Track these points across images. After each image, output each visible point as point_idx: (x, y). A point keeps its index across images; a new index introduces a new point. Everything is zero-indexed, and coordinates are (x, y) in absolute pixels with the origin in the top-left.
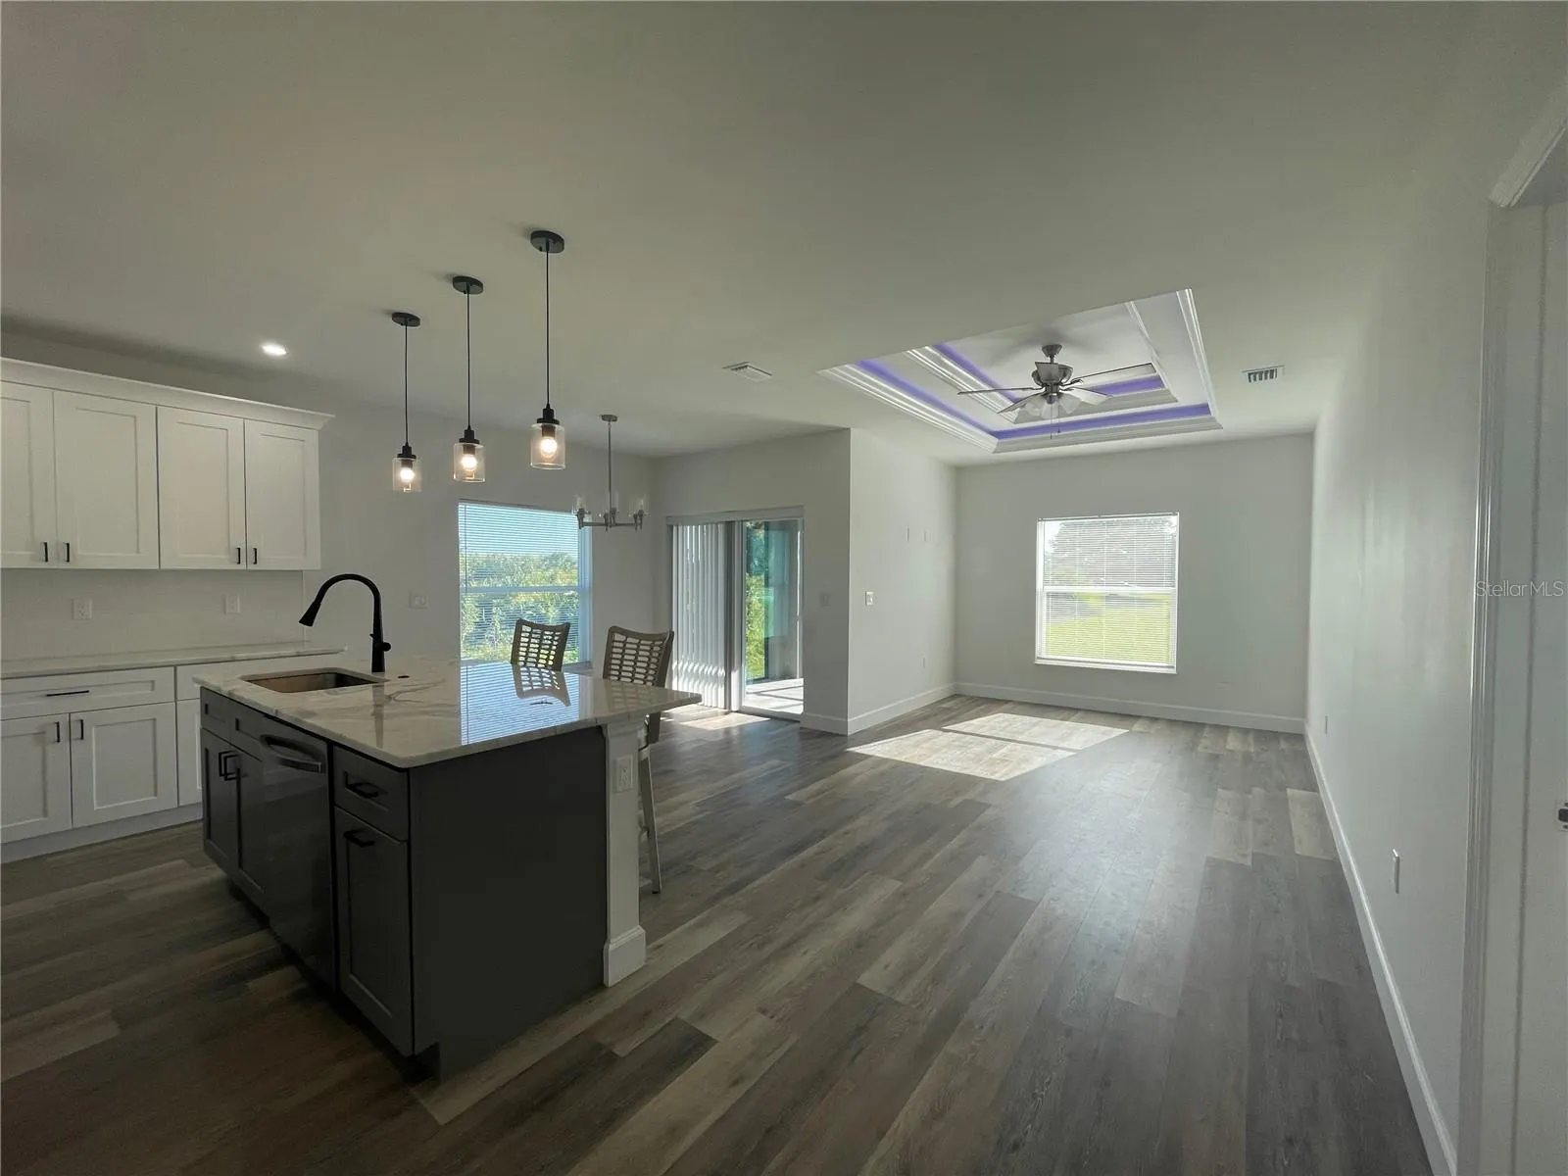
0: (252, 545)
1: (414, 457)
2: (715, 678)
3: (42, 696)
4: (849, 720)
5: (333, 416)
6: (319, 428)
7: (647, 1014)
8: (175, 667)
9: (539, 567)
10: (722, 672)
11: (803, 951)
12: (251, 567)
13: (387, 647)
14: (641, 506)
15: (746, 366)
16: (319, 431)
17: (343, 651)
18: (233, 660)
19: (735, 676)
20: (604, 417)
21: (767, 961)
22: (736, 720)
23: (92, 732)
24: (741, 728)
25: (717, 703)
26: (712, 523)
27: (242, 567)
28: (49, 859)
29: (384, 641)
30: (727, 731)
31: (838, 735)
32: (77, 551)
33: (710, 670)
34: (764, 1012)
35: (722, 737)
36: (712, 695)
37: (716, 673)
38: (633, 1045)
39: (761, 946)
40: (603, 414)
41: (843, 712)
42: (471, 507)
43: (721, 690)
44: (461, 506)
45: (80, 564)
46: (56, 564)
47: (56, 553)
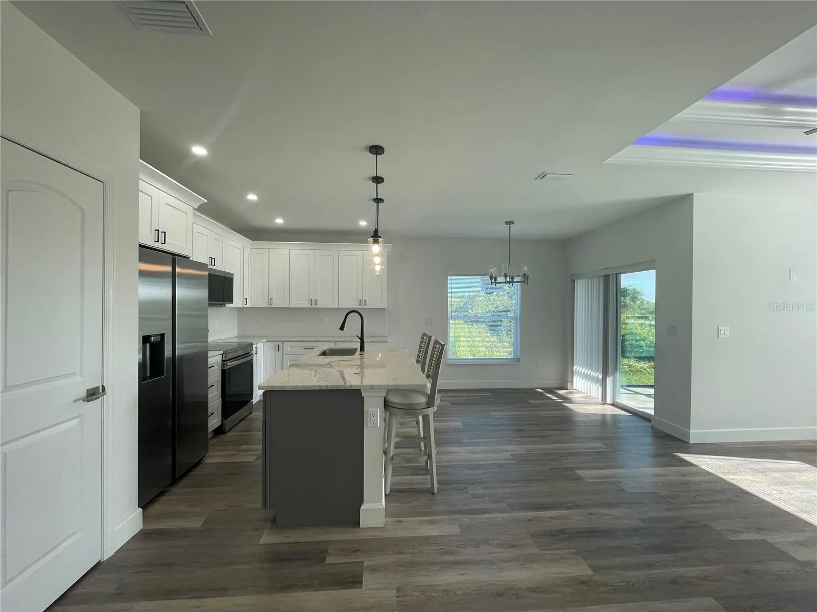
0: (364, 299)
2: (597, 380)
3: (303, 348)
4: (691, 431)
6: (387, 251)
7: (356, 551)
10: (601, 376)
11: (461, 572)
12: (364, 307)
14: (525, 271)
15: (546, 174)
19: (609, 380)
20: (507, 223)
21: (436, 564)
22: (610, 410)
24: (614, 415)
25: (598, 396)
26: (596, 277)
27: (361, 307)
30: (604, 415)
31: (680, 440)
32: (319, 302)
33: (594, 374)
34: (398, 590)
35: (600, 418)
36: (595, 391)
37: (598, 376)
38: (334, 561)
39: (445, 553)
40: (506, 221)
41: (688, 425)
43: (600, 389)
44: (449, 277)
45: (319, 306)
46: (314, 306)
47: (313, 302)
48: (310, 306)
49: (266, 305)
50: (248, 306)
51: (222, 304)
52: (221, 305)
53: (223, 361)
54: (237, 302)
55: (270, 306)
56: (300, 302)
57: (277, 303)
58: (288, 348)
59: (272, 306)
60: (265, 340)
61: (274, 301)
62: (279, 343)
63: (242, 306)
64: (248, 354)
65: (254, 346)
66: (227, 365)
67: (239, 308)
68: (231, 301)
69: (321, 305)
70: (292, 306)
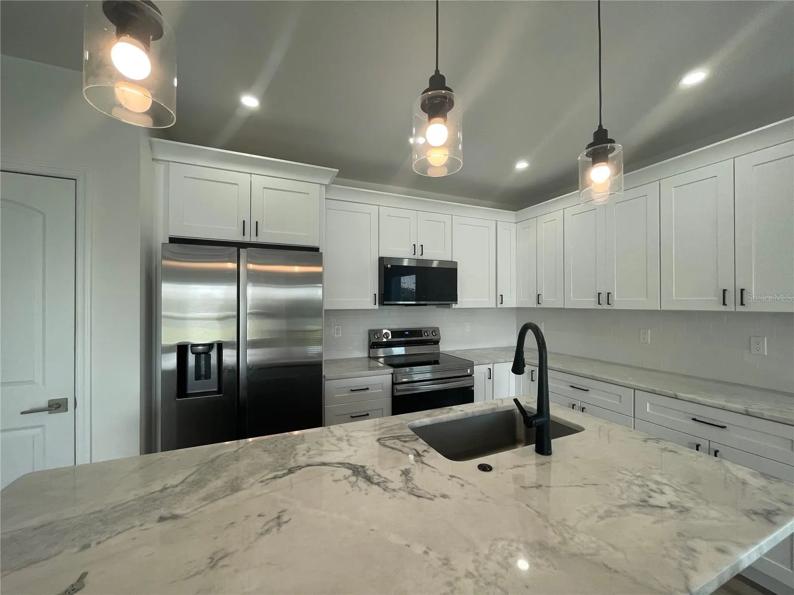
3: (569, 386)
8: (635, 390)
32: (615, 297)
47: (603, 298)
50: (509, 305)
53: (393, 384)
55: (540, 306)
57: (548, 302)
61: (543, 298)
69: (619, 303)
70: (568, 306)
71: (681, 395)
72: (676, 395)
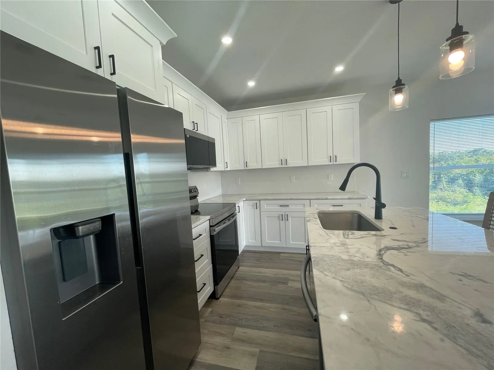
0: (335, 155)
1: (404, 85)
3: (278, 206)
5: (365, 93)
6: (359, 101)
8: (310, 200)
9: (466, 156)
12: (335, 163)
13: (384, 206)
16: (359, 102)
17: (368, 198)
18: (327, 199)
23: (290, 218)
27: (332, 163)
28: (282, 255)
29: (382, 202)
32: (289, 161)
42: (438, 124)
44: (432, 124)
45: (289, 165)
46: (284, 166)
47: (284, 162)
48: (281, 166)
49: (242, 167)
50: (229, 169)
51: (207, 168)
52: (206, 170)
53: (210, 226)
54: (220, 166)
55: (246, 168)
56: (272, 163)
57: (252, 165)
58: (265, 205)
59: (248, 168)
60: (244, 199)
61: (249, 164)
62: (256, 202)
63: (224, 170)
64: (233, 215)
65: (237, 205)
66: (214, 230)
67: (221, 171)
68: (214, 165)
69: (291, 164)
70: (264, 167)
71: (329, 197)
72: (327, 198)
